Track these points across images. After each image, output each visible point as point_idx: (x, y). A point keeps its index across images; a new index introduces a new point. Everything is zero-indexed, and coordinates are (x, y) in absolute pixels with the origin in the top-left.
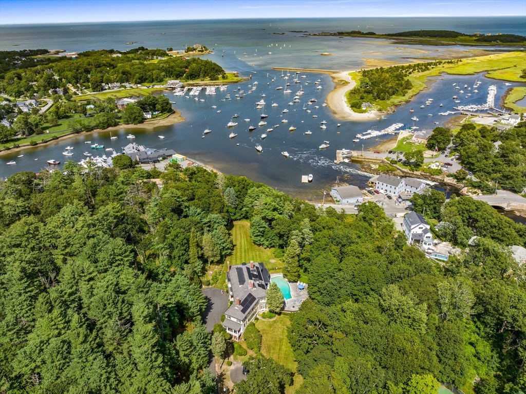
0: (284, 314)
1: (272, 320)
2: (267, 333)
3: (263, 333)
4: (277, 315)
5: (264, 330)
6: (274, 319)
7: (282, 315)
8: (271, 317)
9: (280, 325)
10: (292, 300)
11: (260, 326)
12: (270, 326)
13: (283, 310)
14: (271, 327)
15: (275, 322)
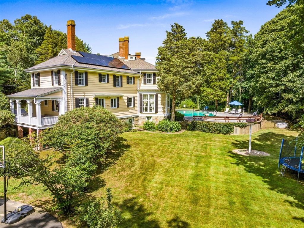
6: (177, 133)
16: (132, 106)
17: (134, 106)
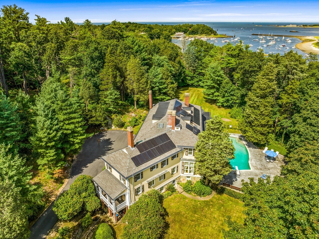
0: (231, 194)
1: (202, 199)
2: (182, 224)
3: (174, 221)
4: (214, 193)
5: (178, 214)
6: (207, 198)
7: (225, 196)
8: (201, 193)
9: (217, 212)
10: (251, 172)
11: (172, 205)
12: (195, 210)
13: (229, 186)
14: (195, 212)
15: (207, 203)
16: (176, 172)
17: (177, 171)
